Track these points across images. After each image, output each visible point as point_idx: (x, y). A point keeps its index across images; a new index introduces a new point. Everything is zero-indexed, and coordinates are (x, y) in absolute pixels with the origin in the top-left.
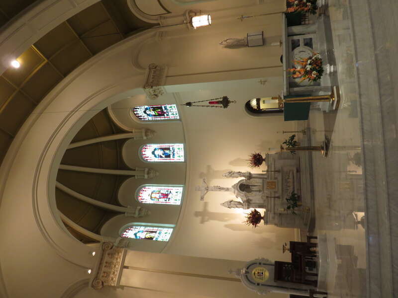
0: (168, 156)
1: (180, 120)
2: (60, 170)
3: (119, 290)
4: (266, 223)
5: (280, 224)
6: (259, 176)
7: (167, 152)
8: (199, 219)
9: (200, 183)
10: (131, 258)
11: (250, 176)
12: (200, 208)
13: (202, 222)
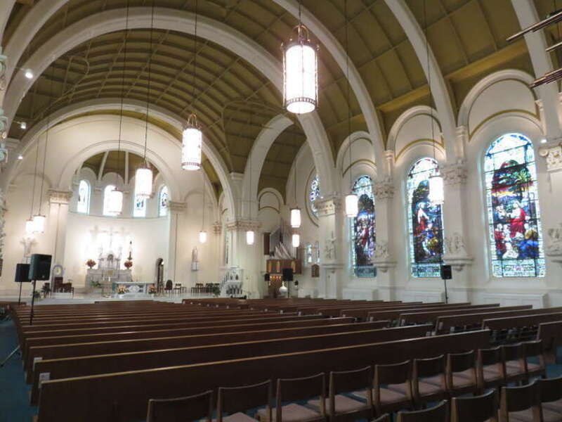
0: (138, 205)
1: (159, 217)
2: (124, 152)
3: (48, 203)
4: (88, 270)
5: (87, 277)
6: (118, 266)
7: (141, 205)
8: (93, 228)
9: (116, 228)
10: (64, 208)
11: (118, 260)
12: (100, 228)
13: (91, 231)
